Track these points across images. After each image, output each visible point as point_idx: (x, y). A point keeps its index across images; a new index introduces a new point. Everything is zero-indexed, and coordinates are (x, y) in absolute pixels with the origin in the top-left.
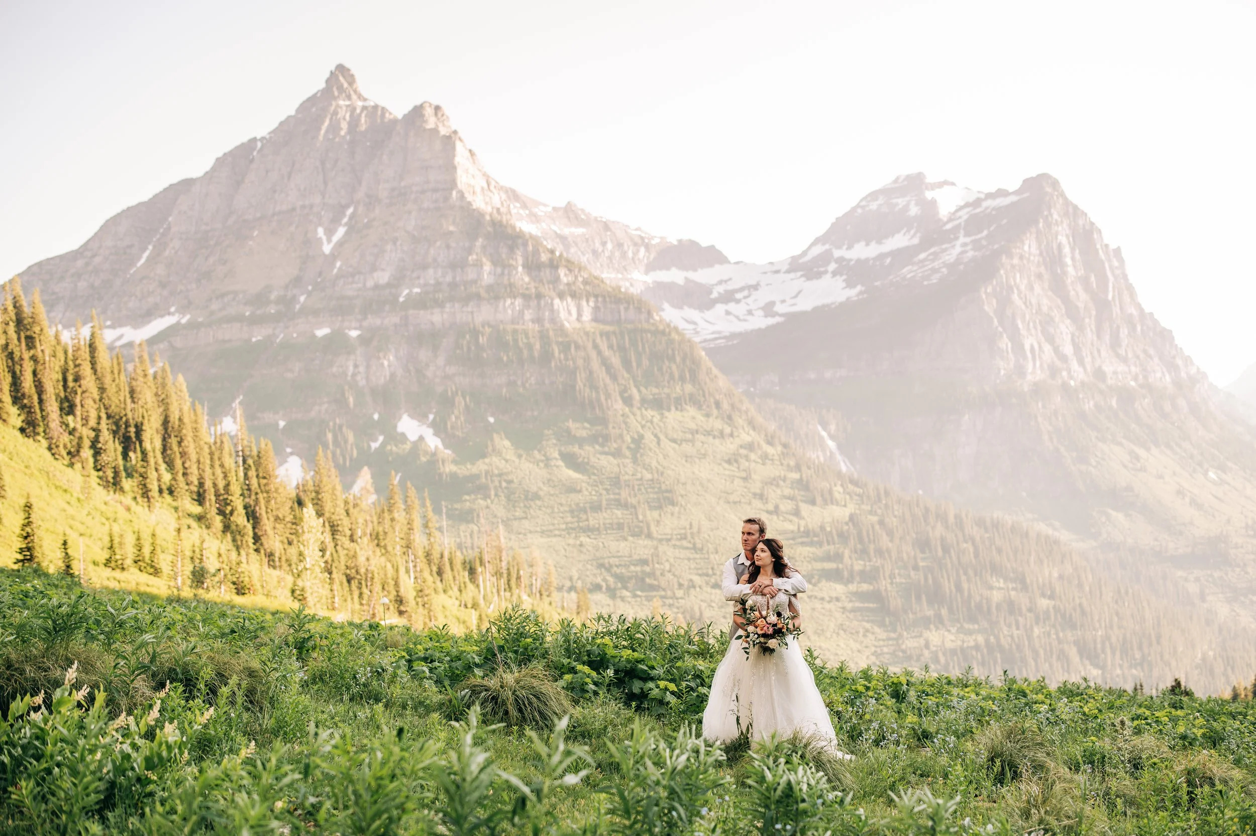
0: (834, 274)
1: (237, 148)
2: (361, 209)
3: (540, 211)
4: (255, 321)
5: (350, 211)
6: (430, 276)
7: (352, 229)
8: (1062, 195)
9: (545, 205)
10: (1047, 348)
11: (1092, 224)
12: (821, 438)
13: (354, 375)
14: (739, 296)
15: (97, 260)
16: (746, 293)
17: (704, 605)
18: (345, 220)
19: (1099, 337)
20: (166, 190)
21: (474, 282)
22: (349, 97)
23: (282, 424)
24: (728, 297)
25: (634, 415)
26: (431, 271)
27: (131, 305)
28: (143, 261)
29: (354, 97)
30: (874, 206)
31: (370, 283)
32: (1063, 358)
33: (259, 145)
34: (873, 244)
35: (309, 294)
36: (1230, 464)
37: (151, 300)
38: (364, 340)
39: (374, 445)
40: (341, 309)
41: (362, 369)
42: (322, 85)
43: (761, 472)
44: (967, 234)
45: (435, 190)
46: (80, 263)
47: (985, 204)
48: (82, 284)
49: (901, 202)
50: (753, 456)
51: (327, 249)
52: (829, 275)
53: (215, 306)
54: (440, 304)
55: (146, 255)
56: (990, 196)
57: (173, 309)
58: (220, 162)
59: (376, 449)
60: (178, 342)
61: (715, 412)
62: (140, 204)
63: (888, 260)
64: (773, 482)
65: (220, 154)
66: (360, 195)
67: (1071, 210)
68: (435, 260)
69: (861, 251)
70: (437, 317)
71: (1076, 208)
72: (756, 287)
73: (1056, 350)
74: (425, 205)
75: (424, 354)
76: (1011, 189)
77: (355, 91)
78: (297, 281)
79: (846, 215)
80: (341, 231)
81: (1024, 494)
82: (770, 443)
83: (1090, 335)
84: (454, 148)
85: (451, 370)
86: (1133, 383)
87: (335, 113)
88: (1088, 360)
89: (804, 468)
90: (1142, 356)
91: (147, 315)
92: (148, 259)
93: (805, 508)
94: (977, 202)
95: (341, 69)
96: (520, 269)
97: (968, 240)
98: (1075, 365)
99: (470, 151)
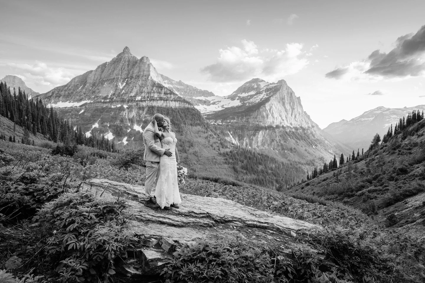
0: (238, 99)
1: (103, 64)
2: (129, 79)
3: (173, 82)
4: (104, 103)
5: (127, 80)
6: (143, 95)
7: (127, 83)
8: (286, 84)
9: (175, 81)
10: (280, 118)
11: (293, 91)
12: (229, 134)
13: (125, 115)
14: (216, 103)
15: (70, 87)
16: (218, 103)
17: (196, 168)
18: (126, 81)
19: (292, 116)
20: (87, 73)
21: (153, 97)
22: (128, 54)
23: (108, 125)
24: (214, 103)
25: (186, 127)
26: (143, 94)
27: (77, 98)
28: (80, 88)
29: (129, 54)
30: (247, 85)
31: (130, 96)
32: (283, 120)
33: (108, 64)
34: (246, 93)
35: (116, 97)
36: (318, 145)
37: (82, 97)
38: (128, 108)
39: (128, 131)
40: (123, 101)
41: (127, 114)
42: (122, 51)
43: (212, 141)
44: (265, 92)
45: (145, 76)
46: (66, 88)
47: (270, 86)
48: (67, 93)
49: (253, 84)
50: (211, 137)
51: (121, 87)
52: (236, 100)
53: (96, 99)
54: (145, 101)
55: (81, 87)
56: (271, 84)
57: (86, 99)
58: (99, 67)
59: (129, 132)
60: (87, 107)
61: (204, 127)
62: (81, 75)
63: (249, 97)
64: (215, 143)
65: (99, 65)
66: (129, 76)
67: (288, 88)
68: (144, 91)
69: (244, 95)
70: (144, 104)
71: (289, 87)
72: (220, 102)
73: (282, 118)
74: (143, 79)
75: (141, 112)
76: (276, 83)
77: (130, 53)
78: (114, 94)
79: (241, 87)
80: (125, 84)
81: (272, 149)
82: (215, 135)
83: (290, 115)
84: (150, 67)
85: (146, 115)
86: (298, 126)
87: (124, 58)
88: (288, 121)
89: (222, 140)
90: (301, 121)
91: (81, 100)
92: (82, 88)
93: (221, 149)
94: (268, 85)
95: (127, 48)
96: (163, 94)
97: (265, 93)
98: (285, 121)
99: (154, 68)
